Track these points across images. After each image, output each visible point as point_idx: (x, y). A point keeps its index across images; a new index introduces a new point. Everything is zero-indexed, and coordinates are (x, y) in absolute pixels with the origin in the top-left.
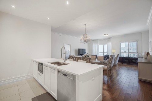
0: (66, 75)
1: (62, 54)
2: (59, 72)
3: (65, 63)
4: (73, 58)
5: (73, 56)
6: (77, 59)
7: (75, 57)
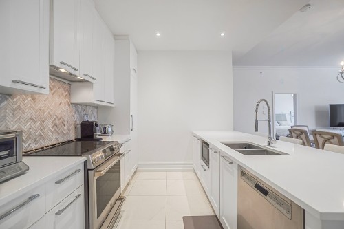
0: (265, 193)
1: (256, 121)
2: (243, 173)
3: (268, 148)
4: (303, 136)
5: (306, 129)
6: (320, 140)
7: (314, 133)
